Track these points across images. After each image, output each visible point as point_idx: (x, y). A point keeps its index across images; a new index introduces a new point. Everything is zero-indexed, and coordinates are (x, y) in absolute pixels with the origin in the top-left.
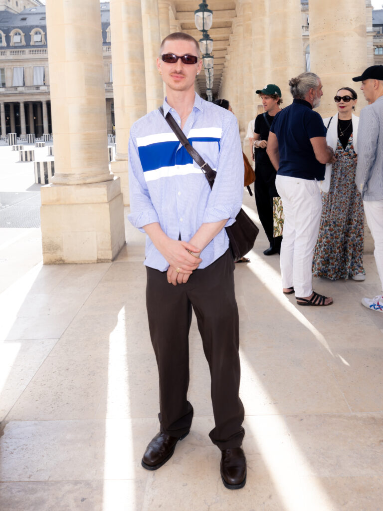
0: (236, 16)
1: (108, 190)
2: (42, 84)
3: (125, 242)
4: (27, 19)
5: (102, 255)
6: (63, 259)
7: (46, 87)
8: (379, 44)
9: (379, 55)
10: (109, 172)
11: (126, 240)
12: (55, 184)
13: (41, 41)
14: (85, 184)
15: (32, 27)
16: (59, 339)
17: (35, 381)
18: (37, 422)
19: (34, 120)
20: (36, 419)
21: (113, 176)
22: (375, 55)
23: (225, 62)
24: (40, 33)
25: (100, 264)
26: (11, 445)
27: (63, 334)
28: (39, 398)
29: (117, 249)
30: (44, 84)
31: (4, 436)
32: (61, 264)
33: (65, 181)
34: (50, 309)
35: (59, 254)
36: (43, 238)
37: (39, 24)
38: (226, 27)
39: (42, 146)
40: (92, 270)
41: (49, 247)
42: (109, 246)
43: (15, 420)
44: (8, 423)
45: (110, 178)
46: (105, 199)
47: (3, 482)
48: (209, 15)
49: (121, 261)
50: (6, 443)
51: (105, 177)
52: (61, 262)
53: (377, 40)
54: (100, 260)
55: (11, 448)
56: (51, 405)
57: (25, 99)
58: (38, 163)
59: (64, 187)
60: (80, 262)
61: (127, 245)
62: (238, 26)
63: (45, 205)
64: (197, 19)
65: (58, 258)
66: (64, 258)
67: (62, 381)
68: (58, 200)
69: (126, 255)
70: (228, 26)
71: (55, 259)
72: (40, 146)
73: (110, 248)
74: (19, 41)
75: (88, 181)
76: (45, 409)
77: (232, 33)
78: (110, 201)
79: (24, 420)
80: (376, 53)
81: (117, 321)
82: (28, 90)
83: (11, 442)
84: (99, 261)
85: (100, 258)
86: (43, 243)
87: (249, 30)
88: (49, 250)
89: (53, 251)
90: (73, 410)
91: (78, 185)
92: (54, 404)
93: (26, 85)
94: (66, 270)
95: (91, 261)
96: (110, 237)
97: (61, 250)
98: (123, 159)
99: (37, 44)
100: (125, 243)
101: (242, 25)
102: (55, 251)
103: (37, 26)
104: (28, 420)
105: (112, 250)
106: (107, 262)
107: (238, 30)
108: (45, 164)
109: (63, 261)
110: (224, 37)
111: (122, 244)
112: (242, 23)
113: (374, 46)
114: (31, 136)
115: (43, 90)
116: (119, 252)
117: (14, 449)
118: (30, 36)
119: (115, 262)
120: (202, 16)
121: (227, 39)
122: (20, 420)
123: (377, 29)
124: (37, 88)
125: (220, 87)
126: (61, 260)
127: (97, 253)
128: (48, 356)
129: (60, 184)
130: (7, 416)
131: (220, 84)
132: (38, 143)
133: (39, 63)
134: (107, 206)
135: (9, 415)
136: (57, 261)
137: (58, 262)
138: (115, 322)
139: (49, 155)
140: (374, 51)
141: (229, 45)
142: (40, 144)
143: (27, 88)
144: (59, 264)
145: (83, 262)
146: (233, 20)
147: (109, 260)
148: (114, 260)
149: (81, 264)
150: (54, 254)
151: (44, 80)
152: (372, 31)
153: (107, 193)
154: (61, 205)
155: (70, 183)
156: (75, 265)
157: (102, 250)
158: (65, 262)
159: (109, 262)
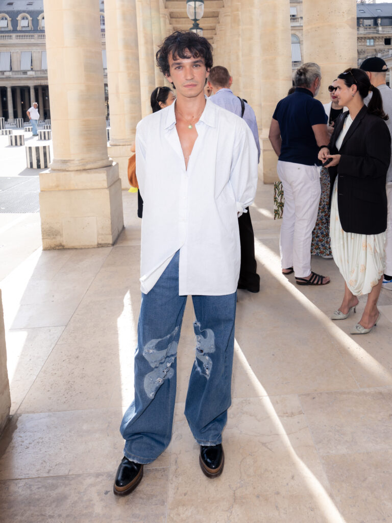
0: (224, 7)
1: (108, 175)
2: (30, 69)
3: (124, 226)
4: (14, 4)
5: (102, 240)
6: (62, 244)
7: (34, 72)
10: (108, 158)
11: (125, 224)
12: (54, 170)
13: (28, 26)
14: (85, 170)
15: (19, 12)
16: (66, 326)
17: (45, 371)
18: (51, 413)
19: (22, 104)
20: (49, 410)
21: (112, 162)
24: (27, 19)
25: (100, 249)
26: (26, 439)
27: (70, 321)
28: (51, 388)
29: (116, 233)
30: (32, 69)
31: (17, 430)
32: (61, 249)
33: (64, 167)
34: (53, 296)
35: (58, 240)
36: (42, 224)
37: (26, 9)
38: (213, 17)
40: (93, 255)
41: (48, 233)
42: (109, 230)
43: (28, 412)
44: (20, 415)
45: (109, 164)
46: (105, 185)
47: (21, 479)
48: (201, 5)
49: (121, 245)
50: (21, 437)
51: (104, 163)
52: (60, 247)
54: (100, 244)
55: (26, 442)
56: (64, 395)
57: (13, 84)
58: (30, 148)
59: (63, 173)
60: (80, 247)
61: (126, 229)
62: (225, 16)
63: (44, 191)
64: (189, 8)
65: (58, 243)
66: (64, 243)
67: (73, 369)
68: (57, 186)
69: (125, 239)
70: (215, 15)
71: (55, 245)
72: (29, 131)
73: (111, 233)
74: (6, 26)
75: (88, 167)
76: (58, 400)
77: (219, 23)
78: (110, 186)
79: (37, 412)
81: (123, 306)
82: (15, 74)
83: (26, 436)
84: (99, 246)
85: (100, 242)
86: (42, 228)
87: (236, 21)
88: (49, 235)
89: (52, 237)
90: (87, 399)
91: (77, 171)
92: (67, 393)
93: (13, 69)
94: (67, 255)
95: (92, 245)
96: (110, 223)
97: (61, 235)
98: (118, 144)
99: (24, 29)
100: (124, 228)
101: (229, 15)
102: (54, 236)
103: (24, 12)
104: (41, 412)
105: (112, 234)
106: (107, 246)
107: (226, 20)
108: (37, 149)
109: (63, 246)
110: (211, 27)
111: (121, 228)
112: (229, 14)
114: (19, 120)
115: (31, 75)
116: (119, 236)
117: (30, 443)
118: (17, 21)
119: (115, 246)
120: (194, 6)
121: (213, 29)
122: (33, 412)
124: (25, 72)
126: (61, 245)
127: (97, 238)
128: (56, 344)
129: (59, 170)
130: (18, 408)
132: (27, 127)
133: (26, 48)
134: (107, 191)
135: (21, 407)
136: (57, 246)
137: (57, 248)
138: (121, 307)
141: (216, 34)
142: (29, 128)
143: (14, 73)
144: (58, 249)
145: (83, 247)
146: (221, 10)
147: (109, 244)
148: (113, 244)
149: (81, 249)
150: (54, 240)
151: (31, 65)
153: (107, 178)
154: (60, 191)
155: (70, 169)
156: (75, 250)
157: (102, 234)
158: (65, 247)
159: (109, 247)
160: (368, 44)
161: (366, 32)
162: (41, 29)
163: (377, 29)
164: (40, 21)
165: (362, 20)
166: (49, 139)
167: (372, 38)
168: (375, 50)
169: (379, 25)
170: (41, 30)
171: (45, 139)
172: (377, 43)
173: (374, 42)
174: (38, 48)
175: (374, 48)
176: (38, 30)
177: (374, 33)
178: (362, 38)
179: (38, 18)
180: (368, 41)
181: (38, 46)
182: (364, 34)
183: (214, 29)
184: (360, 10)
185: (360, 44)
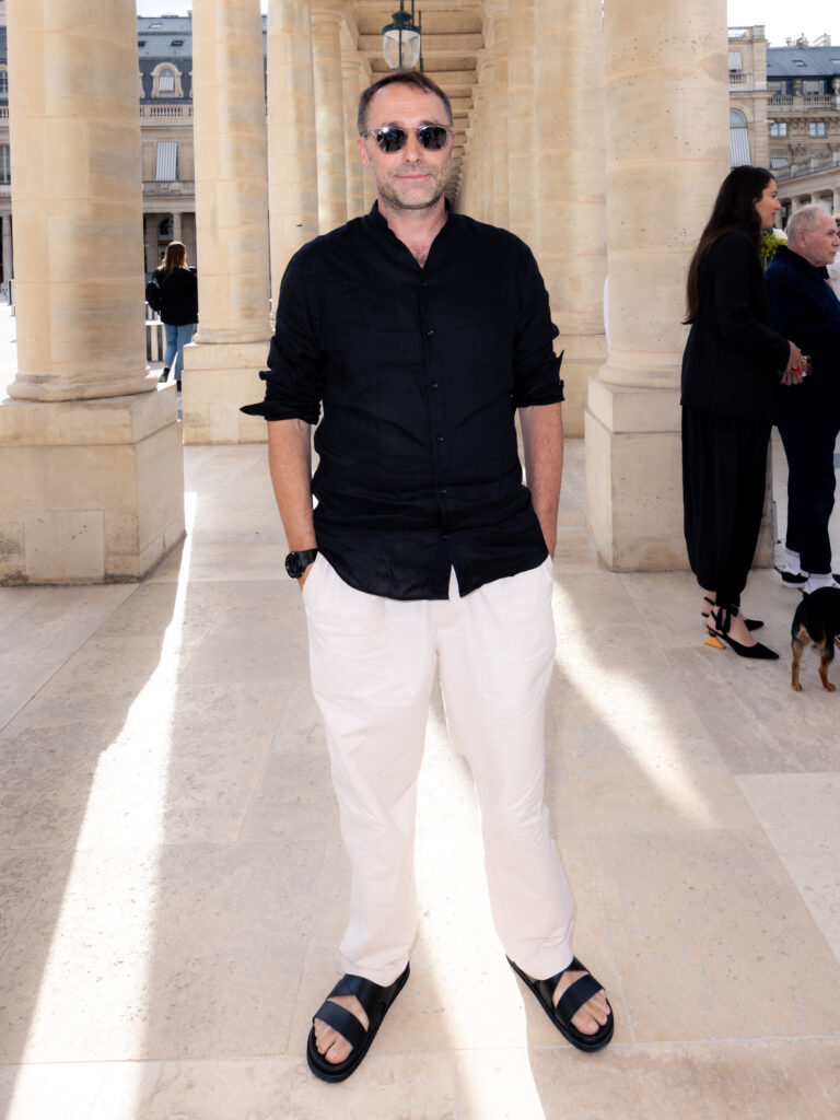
0: (483, 47)
5: (115, 567)
6: (23, 573)
8: (779, 116)
9: (779, 138)
12: (13, 399)
14: (82, 401)
22: (771, 137)
25: (111, 588)
29: (157, 553)
32: (19, 585)
35: (15, 564)
38: (465, 69)
42: (133, 545)
46: (127, 436)
49: (162, 580)
52: (18, 582)
53: (776, 108)
54: (112, 577)
60: (65, 582)
65: (13, 571)
66: (27, 573)
70: (469, 67)
71: (6, 575)
73: (136, 550)
75: (90, 392)
77: (477, 83)
78: (141, 439)
80: (774, 133)
84: (109, 580)
85: (110, 572)
89: (1, 556)
95: (91, 579)
96: (136, 526)
97: (21, 553)
102: (6, 554)
105: (142, 554)
106: (127, 582)
107: (488, 75)
109: (25, 579)
110: (462, 91)
111: (172, 540)
113: (769, 119)
116: (163, 559)
119: (146, 582)
120: (397, 39)
121: (466, 96)
123: (777, 85)
126: (19, 576)
127: (105, 561)
129: (24, 399)
134: (131, 452)
136: (11, 578)
137: (11, 581)
140: (770, 129)
144: (14, 586)
145: (71, 583)
147: (133, 577)
148: (144, 578)
150: (3, 564)
152: (765, 88)
154: (22, 447)
156: (50, 590)
157: (116, 554)
158: (29, 582)
159: (132, 583)
160: (813, 133)
161: (807, 106)
163: (833, 100)
165: (798, 82)
167: (822, 120)
168: (829, 145)
169: (837, 92)
172: (832, 132)
173: (826, 128)
175: (825, 141)
177: (825, 109)
178: (799, 119)
180: (812, 126)
182: (804, 112)
184: (795, 61)
185: (794, 132)
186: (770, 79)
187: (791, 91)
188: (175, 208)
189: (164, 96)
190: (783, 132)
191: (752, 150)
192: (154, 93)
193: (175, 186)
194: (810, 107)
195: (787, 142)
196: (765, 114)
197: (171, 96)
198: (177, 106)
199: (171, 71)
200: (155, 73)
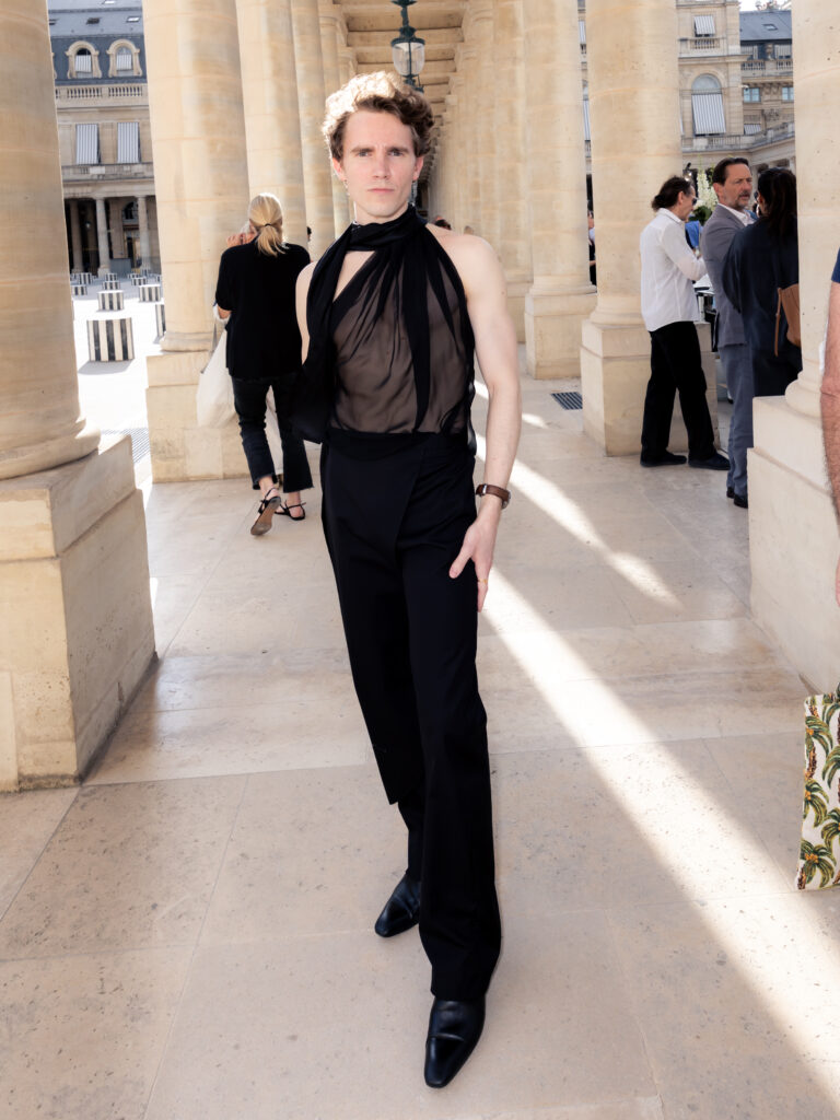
8: (752, 81)
9: (751, 103)
22: (744, 103)
23: (445, 111)
39: (80, 291)
53: (749, 73)
63: (156, 387)
80: (747, 99)
113: (744, 84)
123: (749, 49)
125: (432, 167)
131: (434, 162)
139: (99, 310)
140: (743, 95)
152: (739, 52)
160: (785, 97)
162: (74, 76)
164: (71, 60)
165: (770, 46)
166: (119, 308)
170: (73, 79)
171: (111, 307)
174: (68, 118)
176: (67, 80)
178: (771, 84)
179: (67, 53)
180: (785, 90)
181: (69, 113)
182: (777, 77)
183: (447, 83)
184: (766, 25)
185: (767, 97)
186: (744, 43)
187: (763, 55)
188: (138, 191)
189: (122, 75)
190: (756, 98)
191: (727, 114)
192: (111, 72)
193: (138, 168)
194: (781, 71)
195: (759, 107)
196: (739, 79)
197: (129, 74)
198: (136, 85)
199: (127, 49)
200: (111, 51)
